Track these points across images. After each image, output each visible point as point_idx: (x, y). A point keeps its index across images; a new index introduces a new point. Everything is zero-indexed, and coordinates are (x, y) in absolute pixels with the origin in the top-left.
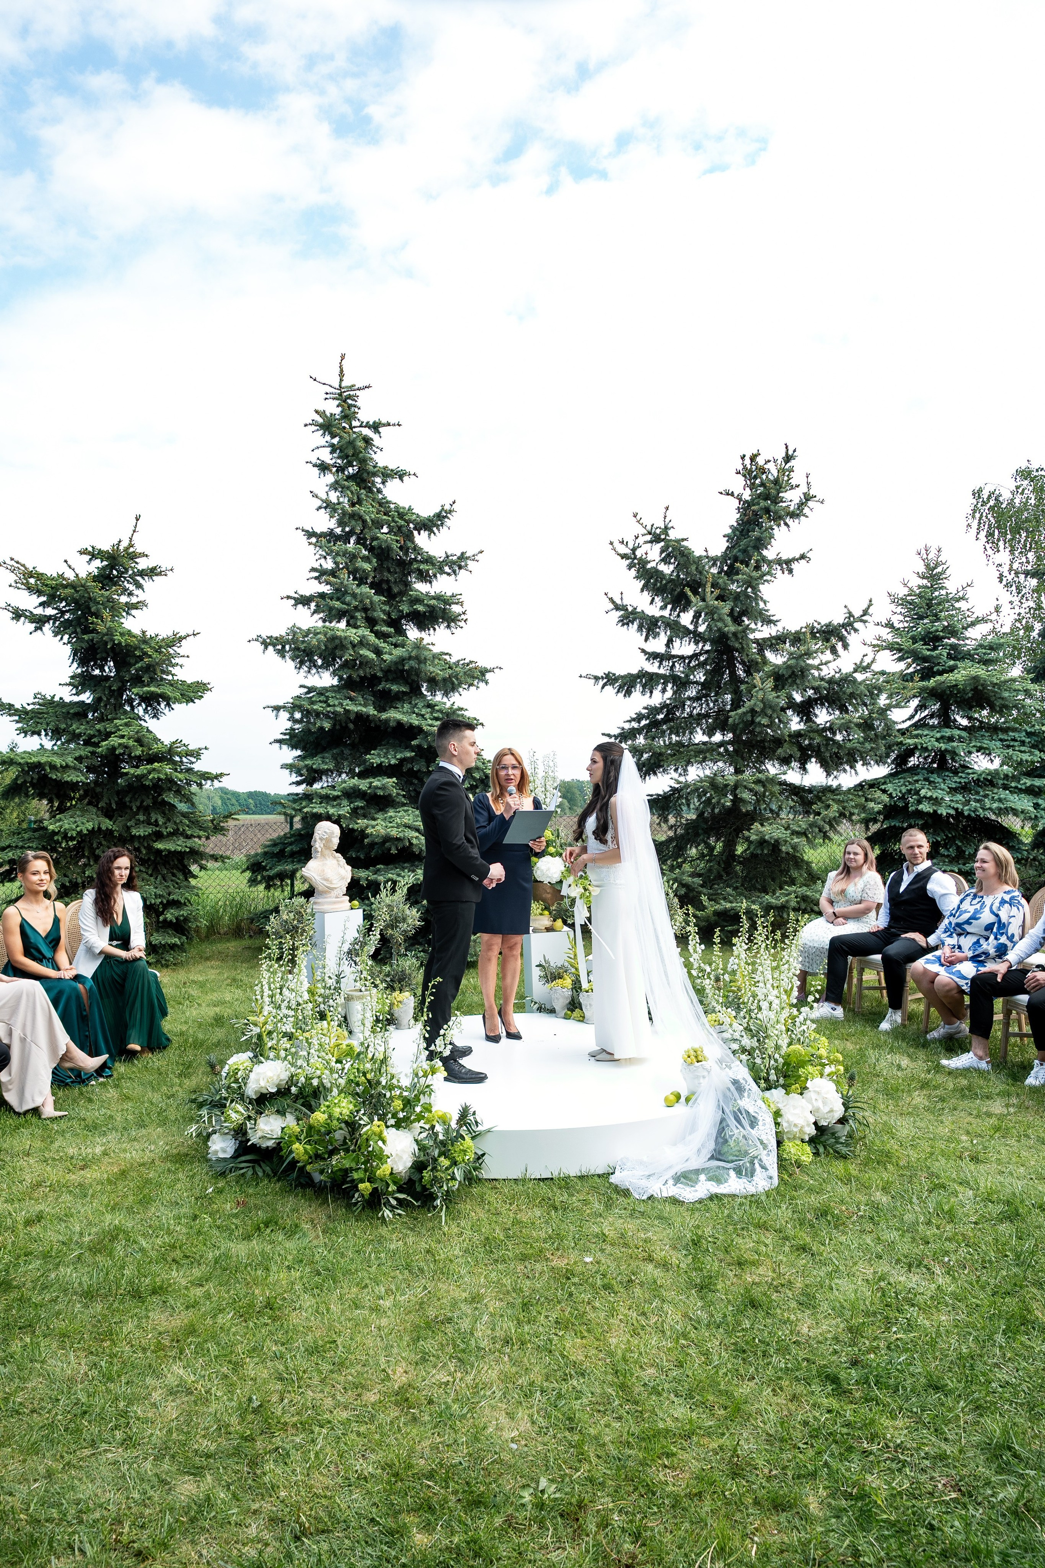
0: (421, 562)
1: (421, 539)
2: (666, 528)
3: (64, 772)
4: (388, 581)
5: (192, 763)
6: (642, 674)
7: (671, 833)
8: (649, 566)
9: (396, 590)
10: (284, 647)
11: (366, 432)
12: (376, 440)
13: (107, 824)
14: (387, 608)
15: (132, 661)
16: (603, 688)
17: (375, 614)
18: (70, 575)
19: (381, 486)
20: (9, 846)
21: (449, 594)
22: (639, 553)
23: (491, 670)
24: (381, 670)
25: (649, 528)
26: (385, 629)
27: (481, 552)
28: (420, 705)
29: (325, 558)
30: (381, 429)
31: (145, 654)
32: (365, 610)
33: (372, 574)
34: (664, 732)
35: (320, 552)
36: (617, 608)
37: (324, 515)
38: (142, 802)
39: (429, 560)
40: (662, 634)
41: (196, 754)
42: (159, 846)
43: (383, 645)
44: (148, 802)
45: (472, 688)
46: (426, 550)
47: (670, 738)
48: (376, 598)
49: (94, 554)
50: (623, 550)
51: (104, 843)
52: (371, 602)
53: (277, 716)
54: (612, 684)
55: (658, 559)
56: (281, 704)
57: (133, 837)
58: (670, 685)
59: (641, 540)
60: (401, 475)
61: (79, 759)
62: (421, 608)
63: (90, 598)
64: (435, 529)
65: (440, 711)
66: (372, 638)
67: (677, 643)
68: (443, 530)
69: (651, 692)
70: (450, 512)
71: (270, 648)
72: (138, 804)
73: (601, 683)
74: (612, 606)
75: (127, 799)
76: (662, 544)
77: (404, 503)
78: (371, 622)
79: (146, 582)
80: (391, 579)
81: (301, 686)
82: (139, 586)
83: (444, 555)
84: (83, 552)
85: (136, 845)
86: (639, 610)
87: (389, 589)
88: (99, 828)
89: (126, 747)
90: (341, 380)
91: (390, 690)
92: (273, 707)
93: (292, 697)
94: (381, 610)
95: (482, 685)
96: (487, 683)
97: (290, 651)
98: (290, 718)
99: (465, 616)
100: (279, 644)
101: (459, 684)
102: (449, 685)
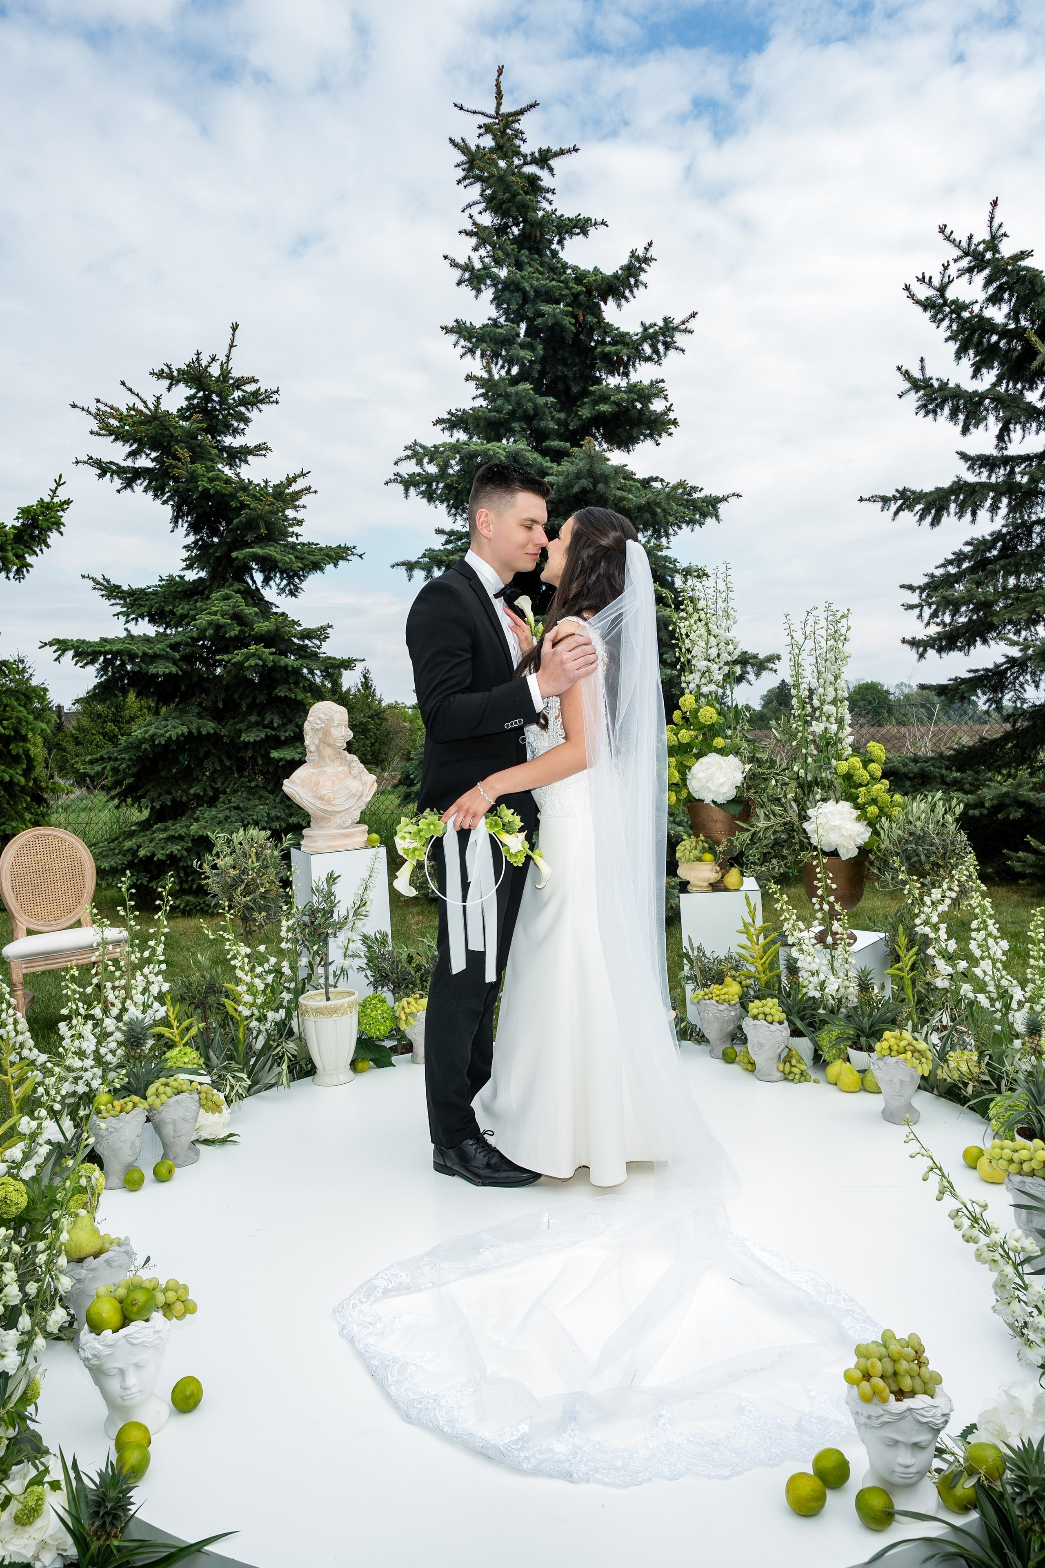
0: (610, 344)
1: (610, 311)
2: (993, 244)
3: (151, 663)
4: (564, 378)
5: (319, 647)
6: (959, 487)
7: (1008, 727)
8: (966, 314)
9: (575, 389)
10: (429, 485)
11: (529, 169)
12: (546, 180)
13: (209, 726)
14: (562, 416)
15: (231, 515)
16: (896, 513)
17: (543, 424)
18: (140, 406)
19: (558, 248)
20: (102, 758)
21: (647, 382)
22: (951, 294)
23: (725, 499)
25: (964, 244)
26: (556, 443)
27: (693, 315)
29: (472, 351)
30: (552, 163)
31: (242, 502)
32: (528, 418)
33: (537, 367)
34: (996, 573)
35: (462, 342)
36: (916, 385)
37: (466, 291)
38: (254, 698)
39: (622, 339)
40: (991, 419)
41: (321, 634)
42: (275, 754)
43: (549, 464)
44: (261, 699)
45: (697, 526)
46: (616, 326)
47: (1006, 580)
48: (541, 400)
49: (172, 378)
50: (923, 292)
51: (214, 751)
52: (536, 407)
53: (409, 574)
54: (910, 508)
55: (982, 296)
56: (413, 559)
57: (247, 744)
58: (1005, 500)
59: (953, 271)
60: (581, 226)
61: (175, 647)
62: (604, 408)
63: (172, 435)
64: (627, 293)
66: (534, 457)
67: (1016, 433)
68: (639, 292)
69: (974, 514)
70: (646, 260)
71: (412, 489)
72: (249, 700)
73: (894, 507)
74: (907, 385)
75: (236, 696)
76: (987, 272)
77: (586, 265)
78: (538, 438)
79: (253, 414)
80: (570, 374)
81: (439, 531)
82: (246, 421)
83: (640, 330)
84: (160, 375)
85: (249, 753)
86: (952, 385)
87: (568, 389)
88: (200, 733)
89: (218, 627)
90: (499, 104)
92: (403, 564)
93: (427, 548)
94: (553, 417)
95: (710, 521)
96: (718, 519)
97: (439, 492)
98: (427, 578)
99: (672, 416)
100: (423, 483)
101: (665, 516)
102: (648, 516)
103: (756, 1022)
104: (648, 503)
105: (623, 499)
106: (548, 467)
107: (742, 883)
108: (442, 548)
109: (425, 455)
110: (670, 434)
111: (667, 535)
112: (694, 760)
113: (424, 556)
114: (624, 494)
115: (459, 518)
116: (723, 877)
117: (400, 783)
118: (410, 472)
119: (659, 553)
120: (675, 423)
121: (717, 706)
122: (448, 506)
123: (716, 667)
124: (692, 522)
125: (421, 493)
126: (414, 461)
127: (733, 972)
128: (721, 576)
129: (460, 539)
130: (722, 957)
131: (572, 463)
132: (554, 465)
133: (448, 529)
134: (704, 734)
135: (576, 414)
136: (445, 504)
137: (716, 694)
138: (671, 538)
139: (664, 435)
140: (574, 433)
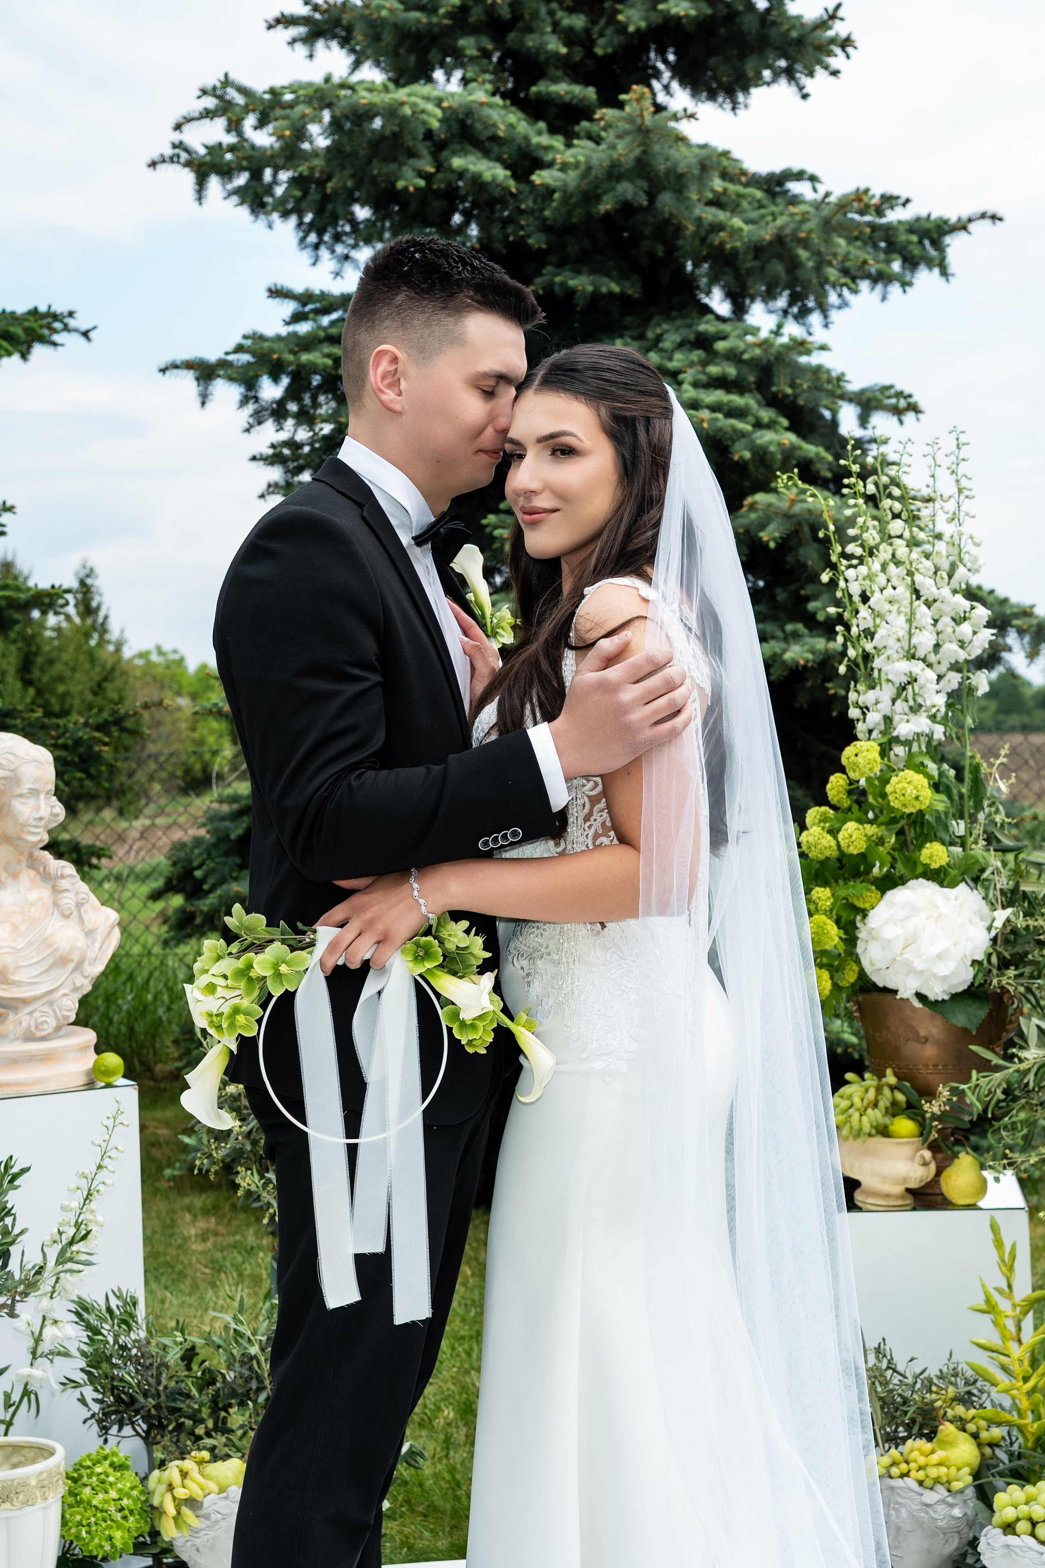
10: (256, 175)
14: (578, 21)
17: (531, 41)
23: (962, 226)
24: (546, 227)
26: (560, 88)
28: (670, 340)
32: (496, 26)
43: (545, 140)
53: (204, 399)
56: (213, 355)
65: (733, 356)
66: (506, 120)
71: (214, 183)
78: (519, 75)
81: (277, 293)
91: (571, 293)
92: (189, 365)
93: (248, 330)
94: (556, 25)
95: (926, 278)
96: (944, 273)
97: (279, 191)
98: (244, 401)
99: (839, 29)
100: (242, 169)
101: (818, 268)
102: (778, 268)
103: (1011, 1539)
104: (779, 239)
105: (718, 227)
106: (540, 146)
107: (982, 1188)
108: (284, 331)
109: (247, 109)
110: (835, 73)
111: (823, 308)
112: (874, 893)
113: (239, 349)
114: (722, 216)
115: (324, 253)
116: (939, 1173)
117: (170, 888)
118: (212, 141)
119: (803, 359)
120: (846, 43)
121: (932, 767)
122: (300, 224)
123: (931, 675)
124: (881, 278)
125: (237, 191)
126: (221, 123)
127: (960, 1410)
128: (945, 462)
129: (326, 311)
130: (933, 1372)
131: (597, 140)
132: (558, 142)
133: (299, 289)
134: (900, 833)
135: (612, 19)
136: (293, 220)
137: (930, 737)
138: (834, 315)
139: (819, 72)
140: (607, 60)
